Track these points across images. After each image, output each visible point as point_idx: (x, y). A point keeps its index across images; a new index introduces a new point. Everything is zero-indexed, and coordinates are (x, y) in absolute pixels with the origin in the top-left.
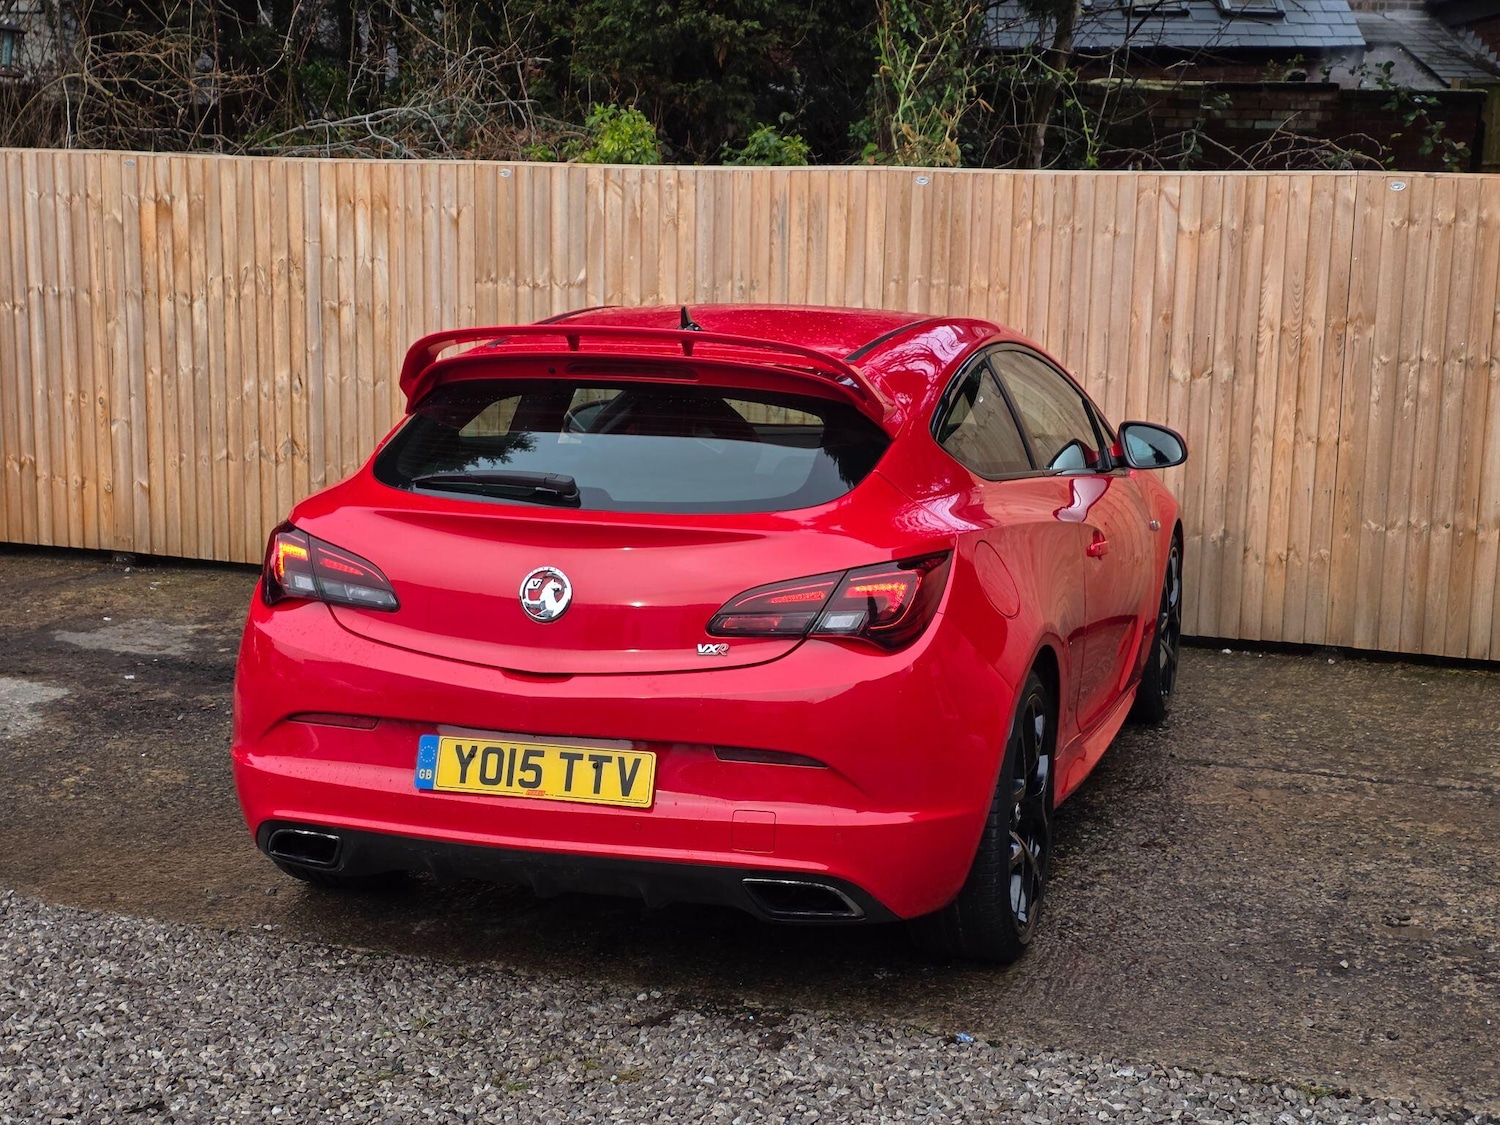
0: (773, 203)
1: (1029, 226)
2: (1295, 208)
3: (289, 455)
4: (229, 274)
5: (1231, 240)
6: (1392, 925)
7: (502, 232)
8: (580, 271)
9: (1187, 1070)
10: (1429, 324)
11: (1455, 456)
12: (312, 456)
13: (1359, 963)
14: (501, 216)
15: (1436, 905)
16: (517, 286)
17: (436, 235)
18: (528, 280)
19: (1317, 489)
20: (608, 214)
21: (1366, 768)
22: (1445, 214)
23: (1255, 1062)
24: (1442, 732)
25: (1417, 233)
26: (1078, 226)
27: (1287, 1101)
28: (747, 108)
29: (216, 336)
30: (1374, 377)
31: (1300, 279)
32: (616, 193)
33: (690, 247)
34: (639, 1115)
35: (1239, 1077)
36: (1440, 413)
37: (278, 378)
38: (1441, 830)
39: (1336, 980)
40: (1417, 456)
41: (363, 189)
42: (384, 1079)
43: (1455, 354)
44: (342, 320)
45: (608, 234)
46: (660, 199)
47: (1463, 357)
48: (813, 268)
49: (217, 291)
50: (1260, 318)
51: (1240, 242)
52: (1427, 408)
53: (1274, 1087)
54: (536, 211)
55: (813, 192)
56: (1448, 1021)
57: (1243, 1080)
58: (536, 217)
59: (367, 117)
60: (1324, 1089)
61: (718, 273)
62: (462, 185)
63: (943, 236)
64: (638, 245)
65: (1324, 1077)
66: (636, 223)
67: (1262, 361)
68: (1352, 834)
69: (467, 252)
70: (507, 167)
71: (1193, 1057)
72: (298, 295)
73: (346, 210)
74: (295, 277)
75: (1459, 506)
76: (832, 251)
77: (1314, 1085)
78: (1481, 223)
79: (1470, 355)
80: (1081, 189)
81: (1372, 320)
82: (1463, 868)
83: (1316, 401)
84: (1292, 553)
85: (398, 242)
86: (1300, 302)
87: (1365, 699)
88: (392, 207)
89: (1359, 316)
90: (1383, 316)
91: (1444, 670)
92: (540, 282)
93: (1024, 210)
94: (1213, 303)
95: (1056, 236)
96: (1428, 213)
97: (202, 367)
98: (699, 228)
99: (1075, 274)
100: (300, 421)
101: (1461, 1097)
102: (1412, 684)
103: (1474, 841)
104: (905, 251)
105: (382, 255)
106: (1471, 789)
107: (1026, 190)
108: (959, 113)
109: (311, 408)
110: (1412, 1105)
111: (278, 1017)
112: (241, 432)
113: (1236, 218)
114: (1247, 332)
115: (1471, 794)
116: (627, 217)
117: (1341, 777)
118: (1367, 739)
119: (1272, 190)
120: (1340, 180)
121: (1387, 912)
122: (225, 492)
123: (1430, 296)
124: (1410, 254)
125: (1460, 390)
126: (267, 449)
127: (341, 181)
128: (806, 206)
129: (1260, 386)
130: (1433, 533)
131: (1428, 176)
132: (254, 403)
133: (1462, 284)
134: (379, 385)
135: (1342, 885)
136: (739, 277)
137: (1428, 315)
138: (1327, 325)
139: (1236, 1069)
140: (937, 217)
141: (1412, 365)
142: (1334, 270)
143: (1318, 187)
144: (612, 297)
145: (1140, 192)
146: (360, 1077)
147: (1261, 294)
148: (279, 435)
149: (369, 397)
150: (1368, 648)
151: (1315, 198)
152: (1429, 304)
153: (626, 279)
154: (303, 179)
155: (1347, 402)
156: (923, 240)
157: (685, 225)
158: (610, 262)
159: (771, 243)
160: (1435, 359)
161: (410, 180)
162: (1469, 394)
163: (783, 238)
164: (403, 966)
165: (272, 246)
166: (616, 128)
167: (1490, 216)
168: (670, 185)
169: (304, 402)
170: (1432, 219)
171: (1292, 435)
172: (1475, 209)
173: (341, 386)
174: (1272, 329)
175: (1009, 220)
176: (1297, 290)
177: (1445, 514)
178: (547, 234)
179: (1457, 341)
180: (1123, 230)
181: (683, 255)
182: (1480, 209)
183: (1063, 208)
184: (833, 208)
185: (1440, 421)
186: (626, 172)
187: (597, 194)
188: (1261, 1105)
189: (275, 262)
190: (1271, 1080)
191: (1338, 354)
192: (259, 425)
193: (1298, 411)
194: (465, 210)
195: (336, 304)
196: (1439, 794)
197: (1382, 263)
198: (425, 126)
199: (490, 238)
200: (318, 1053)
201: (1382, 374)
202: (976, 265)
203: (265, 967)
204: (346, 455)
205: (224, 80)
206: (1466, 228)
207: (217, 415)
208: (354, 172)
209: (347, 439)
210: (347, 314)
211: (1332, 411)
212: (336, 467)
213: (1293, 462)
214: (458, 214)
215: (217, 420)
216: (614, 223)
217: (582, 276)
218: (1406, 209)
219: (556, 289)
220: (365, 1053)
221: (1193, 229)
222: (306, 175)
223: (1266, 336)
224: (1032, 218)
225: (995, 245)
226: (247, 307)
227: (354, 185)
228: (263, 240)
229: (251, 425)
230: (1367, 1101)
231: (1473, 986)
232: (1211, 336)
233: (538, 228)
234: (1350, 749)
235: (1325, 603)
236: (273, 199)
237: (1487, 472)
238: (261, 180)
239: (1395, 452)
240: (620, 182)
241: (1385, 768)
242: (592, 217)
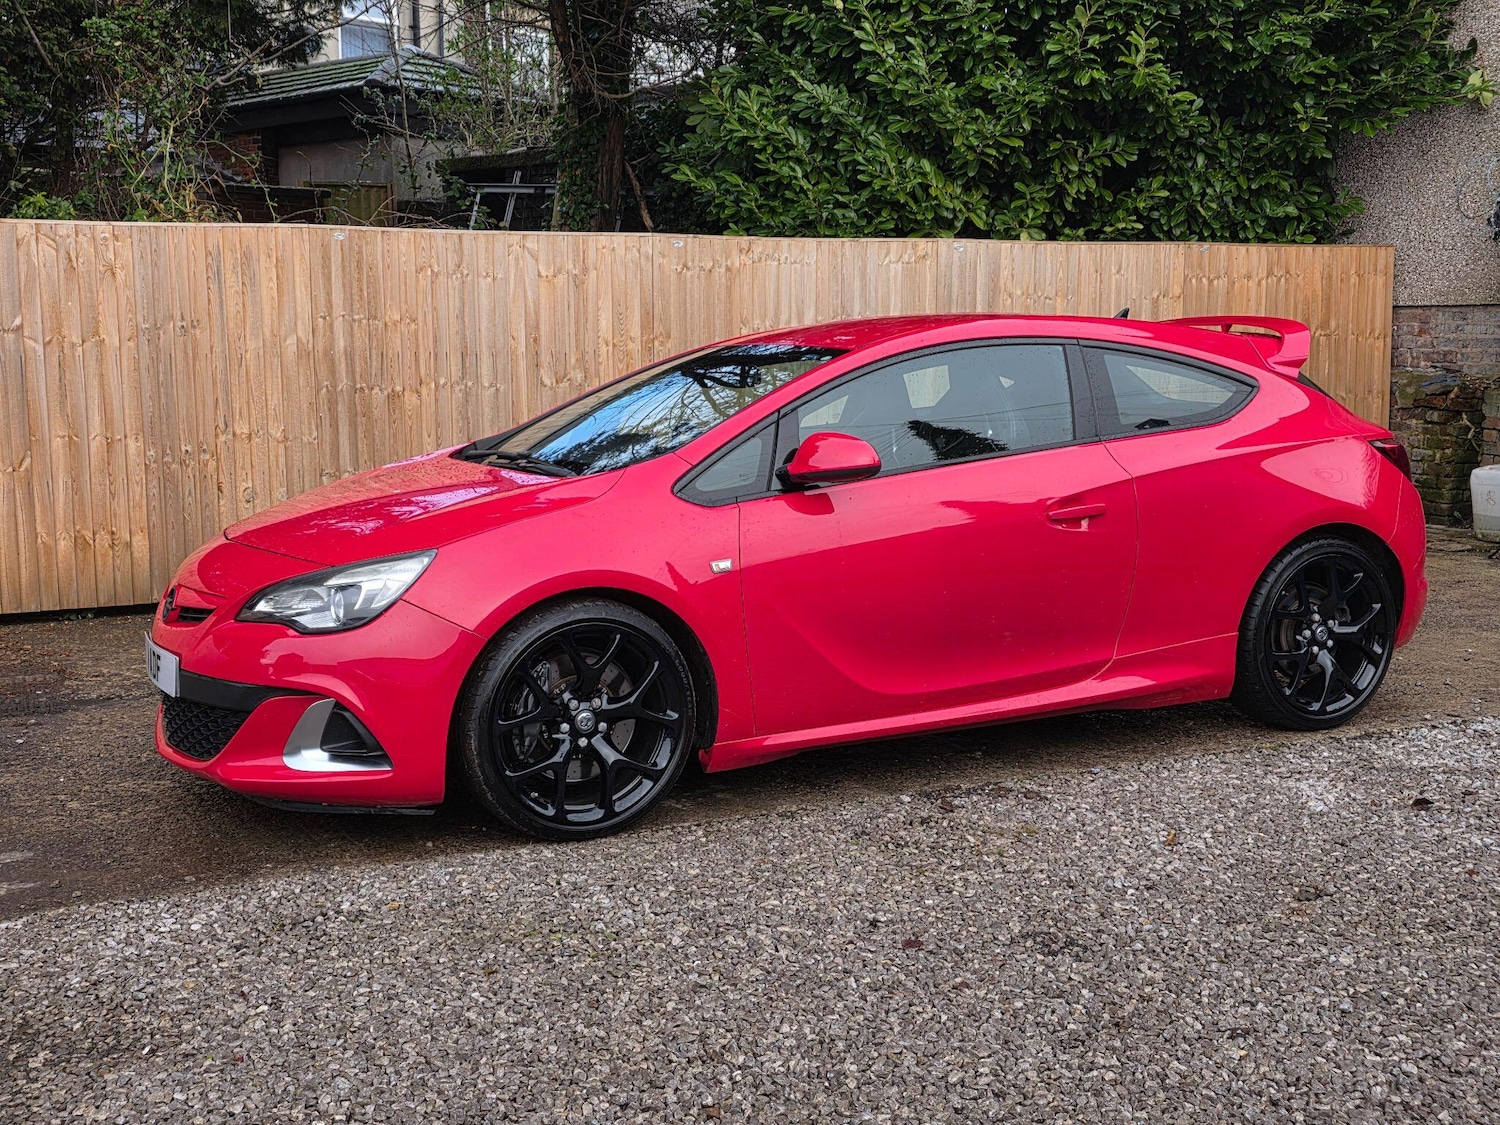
0: (208, 254)
1: (429, 272)
5: (575, 282)
8: (14, 317)
20: (41, 263)
22: (707, 263)
25: (691, 276)
26: (465, 272)
31: (623, 309)
32: (49, 245)
33: (129, 293)
45: (43, 283)
46: (95, 248)
48: (249, 308)
50: (598, 337)
51: (578, 283)
55: (244, 246)
61: (160, 316)
64: (76, 292)
66: (71, 268)
67: (602, 368)
76: (264, 293)
78: (728, 269)
80: (466, 244)
81: (669, 336)
86: (624, 325)
89: (662, 333)
90: (674, 332)
93: (423, 260)
94: (566, 328)
96: (696, 263)
98: (137, 275)
99: (466, 309)
104: (329, 294)
107: (425, 244)
113: (577, 266)
114: (590, 348)
116: (61, 267)
119: (600, 246)
120: (642, 239)
128: (239, 256)
131: (695, 237)
133: (719, 309)
136: (179, 318)
138: (643, 340)
140: (354, 265)
142: (643, 300)
143: (629, 245)
144: (50, 342)
145: (509, 246)
147: (598, 320)
151: (628, 253)
153: (65, 323)
157: (123, 273)
158: (46, 308)
163: (220, 283)
167: (733, 264)
168: (105, 238)
170: (699, 266)
172: (724, 260)
175: (413, 268)
176: (623, 316)
180: (499, 276)
181: (123, 301)
182: (727, 260)
183: (453, 258)
184: (263, 258)
187: (29, 246)
197: (672, 297)
202: (389, 303)
206: (720, 272)
216: (48, 273)
217: (18, 322)
218: (684, 260)
221: (548, 274)
223: (604, 349)
224: (431, 266)
232: (567, 352)
240: (53, 236)
242: (23, 268)
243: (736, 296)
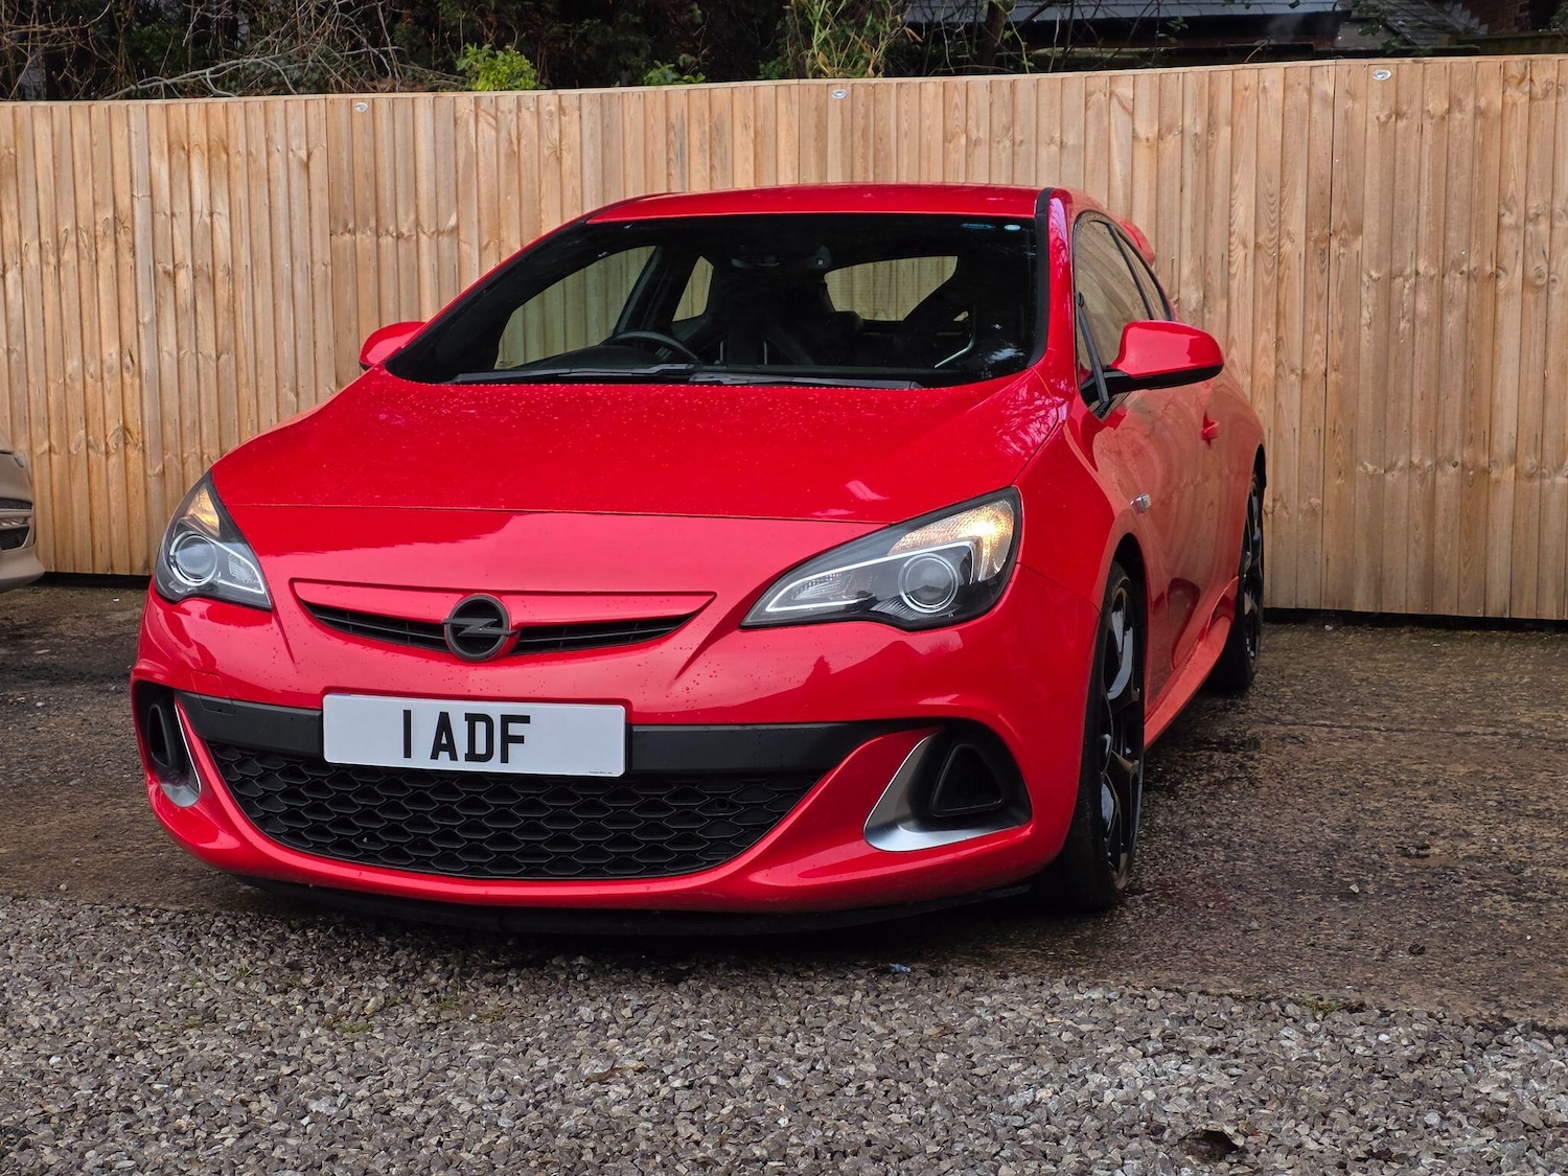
0: (669, 127)
1: (963, 140)
2: (1266, 106)
3: (121, 445)
4: (47, 237)
5: (1194, 146)
6: (1409, 856)
7: (359, 176)
8: (450, 216)
9: (1167, 990)
10: (1424, 231)
11: (1460, 383)
12: (148, 445)
13: (1371, 889)
14: (357, 157)
15: (1461, 836)
16: (378, 237)
17: (283, 183)
18: (391, 228)
19: (1304, 429)
20: (480, 149)
21: (1371, 719)
22: (1438, 105)
23: (1249, 980)
24: (1460, 685)
25: (1406, 128)
26: (1018, 138)
27: (1288, 1017)
28: (643, 53)
29: (33, 311)
30: (1364, 295)
31: (1275, 187)
32: (490, 124)
33: (576, 183)
34: (502, 1051)
35: (1230, 995)
36: (1441, 333)
37: (105, 356)
38: (1463, 770)
39: (1345, 904)
40: (1416, 384)
41: (198, 133)
42: (191, 1027)
43: (1456, 265)
44: (178, 286)
45: (481, 171)
46: (539, 129)
47: (1465, 268)
49: (33, 258)
50: (1230, 235)
51: (1204, 148)
52: (1425, 330)
53: (1273, 1004)
54: (398, 150)
55: (715, 113)
56: (1480, 937)
57: (1236, 998)
58: (398, 156)
59: (208, 71)
60: (1334, 1003)
62: (312, 123)
63: (865, 157)
64: (516, 183)
65: (1333, 992)
66: (514, 156)
67: (1235, 284)
68: (1358, 776)
69: (320, 200)
70: (363, 100)
71: (1174, 977)
72: (126, 258)
73: (179, 158)
74: (123, 238)
75: (1470, 440)
76: (739, 180)
77: (1321, 999)
78: (1479, 113)
79: (1472, 266)
80: (1020, 96)
81: (1359, 230)
82: (1490, 803)
83: (1298, 327)
84: (1278, 505)
85: (240, 193)
86: (1276, 215)
87: (1369, 659)
88: (232, 151)
89: (1344, 226)
90: (1372, 224)
91: (1459, 632)
92: (404, 230)
93: (956, 123)
94: (1177, 219)
95: (994, 150)
96: (1417, 104)
97: (19, 347)
98: (586, 160)
100: (133, 404)
101: (1499, 1006)
102: (1422, 645)
103: (1501, 779)
104: (822, 176)
105: (222, 207)
106: (1495, 734)
107: (959, 99)
108: (883, 45)
109: (145, 392)
110: (1440, 1015)
111: (67, 973)
112: (64, 422)
113: (1198, 120)
114: (1216, 252)
115: (1496, 739)
117: (1343, 727)
118: (1372, 693)
119: (1239, 86)
120: (1315, 71)
121: (1402, 843)
122: (47, 490)
123: (1424, 200)
124: (1399, 153)
125: (1463, 306)
126: (96, 439)
127: (173, 125)
128: (707, 128)
129: (1234, 313)
130: (1439, 474)
131: (1415, 62)
132: (79, 386)
133: (1459, 184)
134: (224, 357)
135: (1348, 820)
137: (1423, 219)
138: (1307, 239)
139: (1226, 987)
140: (858, 135)
141: (1406, 280)
142: (1313, 174)
143: (1290, 81)
144: (488, 245)
145: (1088, 95)
146: (161, 1027)
147: (1231, 206)
148: (109, 422)
149: (212, 373)
150: (1370, 610)
151: (1289, 93)
152: (1424, 208)
153: (503, 223)
154: (128, 125)
155: (1334, 326)
156: (843, 163)
157: (570, 157)
158: (484, 205)
159: (669, 174)
160: (1432, 272)
161: (252, 121)
162: (1473, 310)
163: (682, 167)
164: (225, 922)
165: (95, 204)
166: (492, 67)
167: (1489, 104)
168: (550, 113)
169: (137, 381)
170: (1423, 111)
171: (1273, 367)
172: (1471, 97)
173: (179, 362)
174: (1245, 246)
175: (939, 135)
176: (1271, 200)
177: (1453, 450)
178: (412, 175)
179: (1457, 249)
180: (1071, 139)
181: (568, 194)
182: (1476, 97)
183: (1001, 118)
184: (738, 129)
185: (1441, 343)
186: (500, 99)
187: (467, 126)
188: (1259, 1023)
189: (99, 221)
190: (1269, 996)
191: (1322, 272)
192: (86, 412)
193: (1279, 340)
194: (316, 153)
195: (170, 267)
196: (1458, 739)
197: (1368, 164)
198: (274, 79)
199: (346, 183)
200: (112, 1004)
201: (1373, 293)
203: (56, 927)
204: (187, 442)
205: (43, 33)
206: (1462, 119)
207: (37, 403)
208: (187, 114)
209: (187, 423)
210: (184, 278)
211: (1318, 338)
212: (176, 456)
213: (1276, 398)
214: (309, 156)
215: (38, 408)
216: (486, 159)
217: (453, 221)
218: (1393, 100)
219: (424, 239)
220: (170, 1003)
221: (1151, 136)
222: (132, 120)
223: (1239, 254)
224: (966, 131)
225: (925, 165)
226: (69, 276)
227: (188, 128)
228: (85, 198)
229: (76, 412)
230: (1385, 1013)
231: (1507, 905)
232: (1176, 258)
233: (400, 169)
234: (1354, 703)
235: (1318, 561)
236: (95, 149)
237: (1498, 399)
238: (81, 125)
239: (1391, 382)
240: (493, 112)
241: (1394, 719)
242: (462, 152)
243: (1493, 160)
